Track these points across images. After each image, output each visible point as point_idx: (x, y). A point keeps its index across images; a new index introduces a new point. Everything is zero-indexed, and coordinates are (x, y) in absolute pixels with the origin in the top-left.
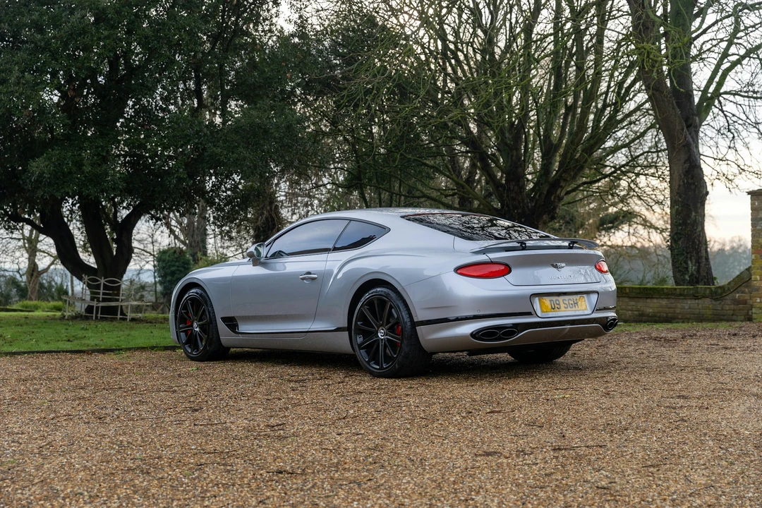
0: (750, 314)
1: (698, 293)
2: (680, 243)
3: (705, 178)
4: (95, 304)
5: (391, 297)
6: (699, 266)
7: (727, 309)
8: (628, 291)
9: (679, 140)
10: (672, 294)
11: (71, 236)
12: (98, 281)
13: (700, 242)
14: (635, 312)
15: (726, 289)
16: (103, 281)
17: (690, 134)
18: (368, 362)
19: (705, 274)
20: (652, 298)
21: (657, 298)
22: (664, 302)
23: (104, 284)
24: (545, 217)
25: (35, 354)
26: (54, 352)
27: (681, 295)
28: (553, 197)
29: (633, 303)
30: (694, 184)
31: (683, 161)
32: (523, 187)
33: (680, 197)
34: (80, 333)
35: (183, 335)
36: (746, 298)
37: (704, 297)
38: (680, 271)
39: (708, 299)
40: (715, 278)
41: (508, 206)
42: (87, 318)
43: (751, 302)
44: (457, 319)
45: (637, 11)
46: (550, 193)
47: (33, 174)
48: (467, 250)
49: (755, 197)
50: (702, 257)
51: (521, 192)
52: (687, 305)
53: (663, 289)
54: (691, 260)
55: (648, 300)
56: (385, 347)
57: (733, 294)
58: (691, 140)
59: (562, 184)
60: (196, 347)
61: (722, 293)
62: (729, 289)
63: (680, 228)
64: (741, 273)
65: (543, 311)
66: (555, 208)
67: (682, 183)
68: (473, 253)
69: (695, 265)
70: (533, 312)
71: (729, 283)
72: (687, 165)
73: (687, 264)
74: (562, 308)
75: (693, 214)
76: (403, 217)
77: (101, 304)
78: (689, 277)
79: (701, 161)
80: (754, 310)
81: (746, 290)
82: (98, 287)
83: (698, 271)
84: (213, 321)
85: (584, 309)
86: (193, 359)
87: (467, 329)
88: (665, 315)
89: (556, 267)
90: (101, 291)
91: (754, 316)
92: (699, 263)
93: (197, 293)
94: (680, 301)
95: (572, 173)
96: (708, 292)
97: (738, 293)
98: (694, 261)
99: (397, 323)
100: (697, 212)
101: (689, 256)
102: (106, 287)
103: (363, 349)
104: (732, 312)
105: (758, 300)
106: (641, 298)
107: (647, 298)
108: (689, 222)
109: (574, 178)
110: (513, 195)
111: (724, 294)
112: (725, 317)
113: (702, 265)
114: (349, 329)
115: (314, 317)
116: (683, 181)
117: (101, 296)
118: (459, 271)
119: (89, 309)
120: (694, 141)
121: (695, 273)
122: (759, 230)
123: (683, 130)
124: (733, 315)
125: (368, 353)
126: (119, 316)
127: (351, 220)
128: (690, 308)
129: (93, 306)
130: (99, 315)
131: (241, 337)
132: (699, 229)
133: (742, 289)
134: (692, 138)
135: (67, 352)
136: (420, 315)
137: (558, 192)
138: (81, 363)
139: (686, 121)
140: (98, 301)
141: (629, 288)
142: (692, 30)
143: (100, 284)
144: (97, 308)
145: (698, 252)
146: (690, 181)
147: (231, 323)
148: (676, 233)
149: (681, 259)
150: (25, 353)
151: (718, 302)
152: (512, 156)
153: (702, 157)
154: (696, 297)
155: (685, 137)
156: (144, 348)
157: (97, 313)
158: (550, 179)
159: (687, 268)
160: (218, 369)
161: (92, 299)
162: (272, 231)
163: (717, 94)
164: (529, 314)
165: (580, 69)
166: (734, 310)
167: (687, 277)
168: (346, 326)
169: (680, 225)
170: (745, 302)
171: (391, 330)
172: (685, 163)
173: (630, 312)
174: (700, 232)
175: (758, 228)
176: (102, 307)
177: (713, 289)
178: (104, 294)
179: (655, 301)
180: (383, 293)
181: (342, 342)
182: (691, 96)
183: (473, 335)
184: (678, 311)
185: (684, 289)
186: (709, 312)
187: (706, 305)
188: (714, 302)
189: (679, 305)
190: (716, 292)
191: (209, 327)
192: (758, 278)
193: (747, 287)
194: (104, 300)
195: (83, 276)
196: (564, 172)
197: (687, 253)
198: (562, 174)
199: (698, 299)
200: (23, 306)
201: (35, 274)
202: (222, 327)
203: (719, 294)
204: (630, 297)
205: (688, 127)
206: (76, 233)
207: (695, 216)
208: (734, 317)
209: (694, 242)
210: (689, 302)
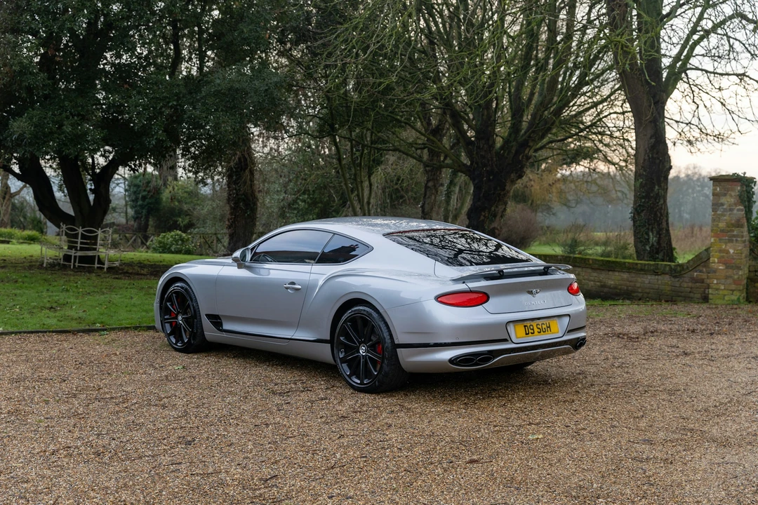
0: (707, 292)
1: (658, 269)
2: (642, 214)
4: (72, 253)
5: (373, 318)
6: (660, 237)
7: (685, 286)
8: (591, 262)
9: (646, 116)
10: (633, 268)
12: (77, 230)
13: (661, 215)
14: (598, 284)
15: (685, 267)
16: (80, 231)
17: (657, 110)
18: (350, 376)
19: (665, 245)
20: (614, 271)
21: (619, 271)
22: (625, 276)
23: (82, 233)
24: (513, 176)
26: (41, 332)
27: (642, 270)
28: (521, 157)
29: (595, 274)
30: (659, 159)
31: (649, 136)
32: (492, 147)
33: (645, 171)
34: (62, 297)
35: (168, 326)
36: (703, 277)
37: (663, 273)
38: (641, 242)
39: (667, 276)
40: (675, 249)
41: (477, 163)
42: (64, 267)
43: (708, 281)
44: (436, 345)
46: (518, 153)
47: (13, 133)
49: (717, 183)
50: (662, 228)
51: (491, 150)
52: (646, 281)
53: (625, 263)
54: (652, 232)
55: (610, 273)
56: (366, 363)
57: (691, 273)
58: (657, 116)
59: (531, 144)
60: (179, 338)
61: (680, 271)
62: (688, 268)
63: (643, 200)
64: (700, 253)
65: (518, 337)
66: (522, 167)
67: (647, 158)
68: (453, 280)
69: (656, 237)
70: (509, 339)
71: (688, 262)
72: (653, 140)
73: (648, 235)
74: (536, 333)
75: (657, 187)
76: (387, 235)
77: (80, 254)
78: (650, 248)
80: (710, 291)
81: (704, 270)
82: (76, 236)
83: (659, 243)
84: (196, 314)
86: (176, 350)
87: (446, 355)
88: (625, 288)
89: (531, 293)
90: (79, 240)
91: (710, 296)
92: (660, 235)
93: (182, 288)
94: (641, 276)
95: (541, 134)
96: (667, 269)
97: (696, 272)
98: (655, 232)
99: (378, 342)
100: (660, 186)
101: (650, 227)
102: (83, 237)
103: (344, 363)
104: (689, 290)
105: (715, 282)
106: (603, 270)
107: (609, 271)
108: (652, 195)
109: (543, 137)
110: (483, 153)
111: (683, 272)
112: (683, 294)
113: (663, 236)
114: (331, 342)
115: (297, 325)
116: (648, 156)
117: (79, 245)
118: (439, 299)
119: (67, 258)
120: (660, 117)
121: (655, 244)
122: (719, 215)
123: (650, 106)
124: (690, 292)
125: (349, 367)
126: (96, 265)
127: (335, 234)
128: (649, 283)
129: (71, 256)
130: (77, 264)
131: (224, 335)
132: (662, 202)
133: (701, 268)
134: (658, 113)
135: (53, 332)
136: (400, 338)
137: (526, 152)
138: (72, 347)
139: (654, 97)
140: (76, 250)
141: (592, 259)
142: (664, 13)
143: (78, 233)
144: (75, 257)
145: (659, 224)
146: (655, 156)
147: (216, 320)
148: (640, 205)
149: (642, 230)
151: (677, 279)
152: (483, 115)
154: (656, 273)
155: (653, 113)
156: (127, 328)
157: (75, 262)
158: (520, 140)
159: (648, 239)
160: (203, 365)
161: (70, 248)
163: (684, 69)
164: (505, 340)
166: (691, 288)
167: (648, 248)
168: (329, 338)
169: (643, 197)
170: (702, 281)
171: (372, 348)
172: (651, 138)
173: (592, 283)
174: (662, 205)
175: (719, 212)
176: (79, 256)
177: (673, 267)
178: (82, 243)
179: (617, 274)
180: (365, 313)
181: (324, 352)
183: (451, 361)
184: (638, 285)
185: (645, 265)
186: (668, 288)
187: (664, 282)
188: (673, 279)
189: (639, 280)
190: (675, 270)
191: (193, 319)
192: (716, 260)
193: (705, 266)
194: (82, 249)
195: (61, 224)
196: (533, 132)
197: (649, 225)
198: (530, 134)
199: (658, 275)
201: (7, 197)
202: (206, 323)
203: (678, 272)
204: (593, 269)
205: (655, 102)
207: (658, 190)
208: (692, 295)
209: (656, 214)
210: (649, 277)
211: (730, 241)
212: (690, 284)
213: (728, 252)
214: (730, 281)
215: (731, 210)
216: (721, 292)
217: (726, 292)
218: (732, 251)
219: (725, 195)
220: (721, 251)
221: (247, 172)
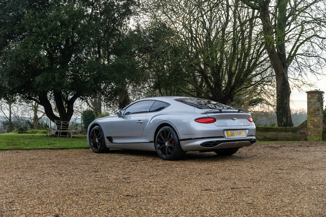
0: (306, 138)
1: (286, 129)
2: (280, 111)
3: (290, 86)
4: (59, 131)
5: (171, 130)
6: (287, 119)
7: (298, 136)
8: (260, 129)
9: (280, 72)
10: (277, 130)
11: (50, 105)
12: (60, 122)
13: (288, 111)
14: (263, 137)
15: (297, 128)
16: (62, 122)
17: (284, 70)
18: (162, 154)
19: (290, 123)
20: (269, 131)
21: (271, 131)
22: (274, 133)
23: (63, 124)
24: (229, 100)
25: (36, 150)
26: (43, 149)
27: (280, 130)
28: (232, 93)
29: (262, 133)
30: (286, 89)
31: (282, 80)
32: (221, 89)
33: (280, 93)
34: (53, 142)
35: (92, 143)
36: (305, 132)
37: (289, 131)
38: (280, 121)
39: (291, 132)
40: (293, 124)
41: (215, 96)
42: (56, 136)
43: (307, 133)
44: (195, 139)
45: (264, 23)
46: (231, 91)
47: (36, 82)
48: (199, 113)
49: (309, 94)
50: (288, 116)
51: (220, 91)
53: (273, 128)
54: (284, 117)
55: (268, 132)
56: (168, 148)
57: (300, 130)
58: (285, 72)
59: (236, 88)
60: (96, 148)
61: (296, 130)
62: (298, 129)
64: (303, 123)
65: (228, 136)
66: (233, 97)
67: (281, 88)
68: (202, 114)
69: (286, 119)
70: (224, 136)
71: (299, 126)
72: (283, 81)
73: (283, 119)
74: (235, 135)
75: (285, 100)
76: (175, 100)
78: (284, 124)
79: (289, 80)
80: (308, 137)
81: (305, 129)
82: (60, 125)
83: (287, 121)
84: (103, 138)
85: (243, 135)
86: (95, 152)
87: (199, 142)
88: (274, 138)
89: (233, 119)
91: (308, 139)
92: (287, 118)
93: (97, 127)
94: (280, 133)
95: (240, 84)
96: (290, 129)
97: (302, 130)
99: (173, 140)
100: (287, 99)
101: (283, 116)
103: (160, 149)
104: (299, 137)
105: (310, 133)
106: (265, 131)
107: (267, 131)
108: (283, 103)
109: (240, 86)
110: (217, 92)
111: (297, 130)
112: (297, 139)
113: (289, 119)
114: (154, 142)
115: (141, 137)
116: (282, 87)
118: (196, 121)
119: (57, 133)
120: (286, 72)
121: (286, 122)
122: (310, 106)
123: (282, 68)
124: (300, 138)
125: (162, 151)
126: (68, 136)
127: (156, 101)
128: (284, 135)
130: (60, 135)
131: (114, 144)
132: (288, 105)
133: (304, 128)
134: (285, 71)
135: (48, 149)
136: (181, 137)
137: (234, 91)
138: (54, 153)
139: (283, 64)
140: (60, 130)
141: (261, 127)
142: (285, 30)
144: (60, 132)
145: (287, 114)
146: (284, 87)
147: (110, 139)
148: (279, 107)
149: (280, 117)
150: (32, 149)
151: (294, 133)
152: (217, 77)
153: (289, 78)
154: (286, 131)
155: (283, 71)
156: (77, 148)
157: (60, 134)
158: (231, 86)
159: (283, 120)
160: (105, 156)
161: (58, 129)
162: (126, 104)
163: (295, 55)
165: (243, 44)
166: (300, 136)
167: (283, 124)
168: (153, 140)
169: (280, 104)
170: (305, 133)
171: (170, 142)
172: (282, 81)
173: (261, 137)
174: (288, 106)
175: (310, 105)
176: (62, 132)
177: (293, 128)
179: (270, 132)
180: (167, 129)
181: (152, 147)
182: (285, 55)
183: (201, 145)
184: (279, 136)
185: (282, 128)
186: (291, 137)
187: (290, 134)
188: (293, 133)
189: (280, 134)
190: (293, 130)
191: (102, 140)
192: (310, 124)
193: (305, 128)
194: (62, 130)
195: (55, 120)
196: (236, 83)
198: (236, 84)
199: (287, 132)
200: (32, 132)
201: (37, 119)
202: (107, 140)
203: (295, 130)
204: (261, 131)
205: (284, 67)
206: (52, 104)
207: (286, 101)
209: (285, 111)
210: (283, 133)
211: (315, 116)
212: (300, 135)
213: (314, 121)
214: (315, 132)
215: (315, 104)
216: (312, 137)
217: (314, 137)
218: (316, 120)
219: (312, 98)
220: (311, 121)
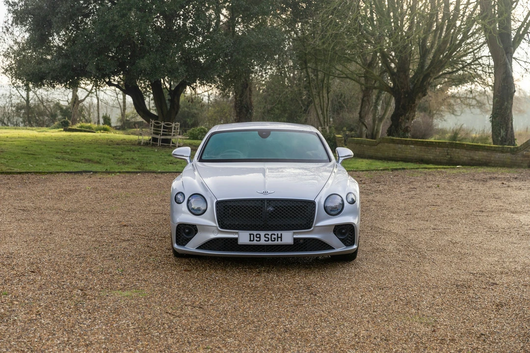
1: (504, 149)
2: (497, 119)
3: (514, 82)
6: (507, 132)
7: (519, 159)
8: (465, 146)
9: (501, 61)
10: (490, 150)
12: (160, 123)
13: (508, 119)
14: (469, 158)
17: (507, 58)
19: (510, 137)
22: (485, 153)
23: (164, 125)
24: (420, 94)
27: (494, 150)
28: (425, 83)
29: (468, 153)
30: (507, 86)
31: (502, 73)
32: (407, 76)
33: (499, 94)
37: (507, 152)
38: (496, 135)
39: (509, 154)
40: (516, 139)
41: (398, 87)
42: (153, 145)
46: (424, 80)
50: (509, 127)
51: (406, 79)
52: (498, 156)
53: (485, 146)
54: (503, 129)
55: (477, 152)
57: (522, 152)
58: (508, 61)
59: (431, 75)
62: (520, 149)
63: (498, 110)
66: (426, 90)
67: (500, 85)
69: (505, 132)
71: (521, 145)
72: (504, 75)
73: (500, 131)
75: (506, 103)
77: (162, 137)
78: (501, 138)
82: (160, 127)
83: (506, 135)
88: (485, 160)
90: (162, 130)
92: (507, 131)
94: (494, 153)
95: (438, 69)
96: (509, 149)
97: (525, 151)
98: (504, 129)
100: (508, 102)
101: (502, 126)
102: (164, 127)
104: (521, 161)
106: (473, 150)
108: (503, 107)
109: (438, 71)
110: (402, 80)
111: (518, 152)
112: (517, 164)
113: (509, 132)
116: (502, 84)
117: (162, 132)
119: (155, 140)
120: (509, 62)
121: (504, 136)
123: (503, 55)
126: (172, 144)
128: (499, 158)
129: (158, 139)
130: (160, 144)
132: (509, 111)
133: (528, 149)
134: (508, 60)
137: (429, 80)
139: (506, 50)
140: (160, 135)
141: (467, 144)
143: (161, 125)
144: (160, 139)
145: (507, 124)
146: (505, 84)
148: (495, 114)
149: (497, 128)
151: (514, 156)
154: (502, 152)
155: (505, 60)
157: (160, 142)
158: (424, 71)
159: (500, 134)
161: (156, 134)
166: (522, 160)
167: (500, 138)
172: (503, 74)
173: (466, 158)
174: (509, 113)
176: (162, 139)
177: (513, 148)
178: (163, 131)
179: (480, 152)
182: (509, 35)
184: (492, 159)
185: (496, 147)
186: (509, 160)
187: (507, 157)
188: (512, 156)
189: (493, 156)
190: (513, 150)
196: (433, 68)
197: (501, 125)
198: (431, 69)
201: (77, 102)
203: (515, 151)
204: (467, 150)
205: (507, 53)
207: (507, 104)
208: (522, 164)
209: (505, 119)
210: (499, 154)
212: (522, 158)
221: (248, 89)
